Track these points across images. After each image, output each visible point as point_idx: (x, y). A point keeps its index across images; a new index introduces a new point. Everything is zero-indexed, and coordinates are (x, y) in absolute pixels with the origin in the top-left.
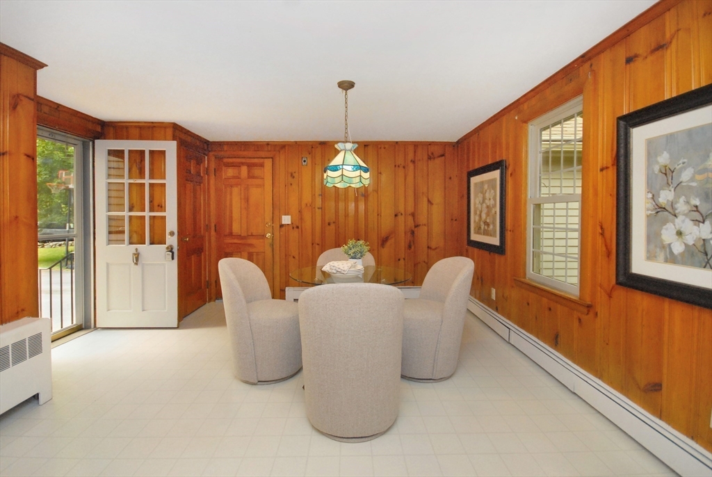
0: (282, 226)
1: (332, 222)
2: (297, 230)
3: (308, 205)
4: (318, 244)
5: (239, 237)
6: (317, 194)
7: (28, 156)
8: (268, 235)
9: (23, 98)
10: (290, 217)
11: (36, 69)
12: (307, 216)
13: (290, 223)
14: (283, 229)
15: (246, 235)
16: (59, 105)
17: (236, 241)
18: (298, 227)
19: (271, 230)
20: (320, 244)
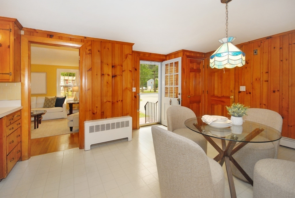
0: (240, 92)
1: (276, 90)
2: (250, 95)
3: (258, 79)
4: (265, 105)
5: (217, 97)
6: (264, 73)
7: (130, 71)
8: (232, 97)
9: (128, 55)
10: (245, 87)
11: (132, 46)
12: (257, 86)
13: (245, 90)
14: (240, 94)
15: (220, 96)
16: (150, 53)
17: (216, 99)
18: (250, 93)
19: (233, 94)
20: (267, 105)
